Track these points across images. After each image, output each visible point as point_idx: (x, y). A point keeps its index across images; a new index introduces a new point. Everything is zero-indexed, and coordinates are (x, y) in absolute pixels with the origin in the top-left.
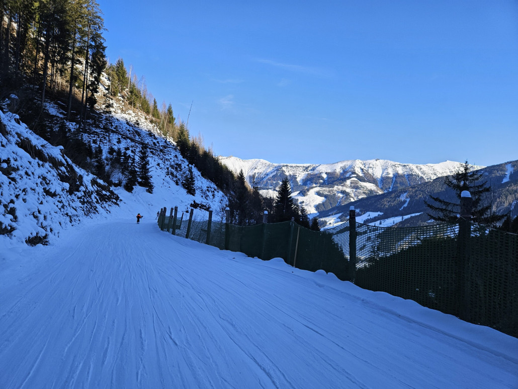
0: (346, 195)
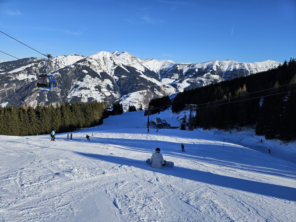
0: (201, 83)
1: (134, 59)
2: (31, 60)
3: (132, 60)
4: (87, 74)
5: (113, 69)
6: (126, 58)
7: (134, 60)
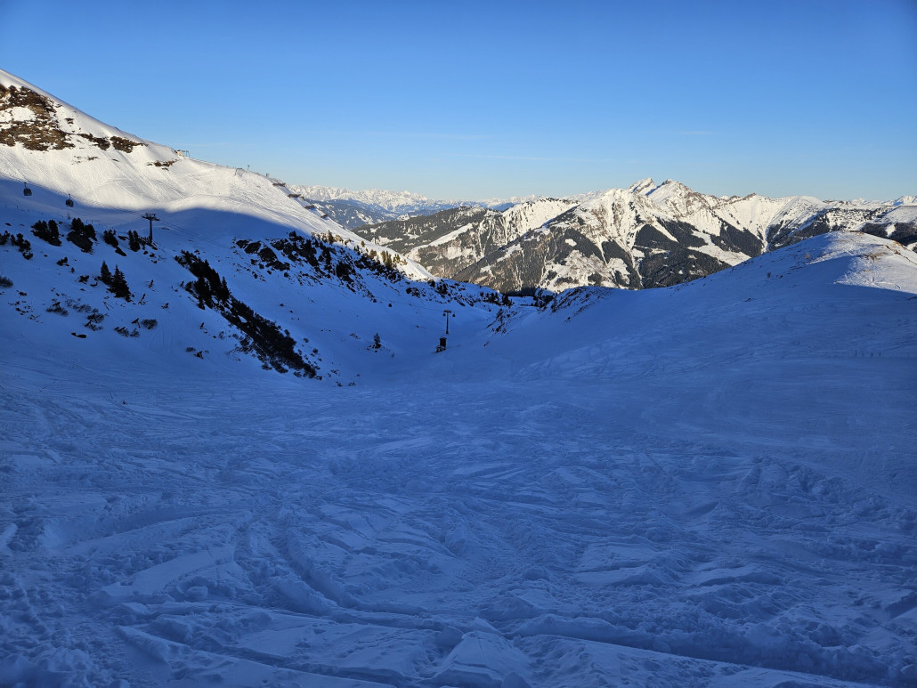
1: (695, 199)
2: (462, 213)
3: (688, 203)
4: (575, 248)
5: (632, 232)
6: (671, 199)
7: (695, 202)
